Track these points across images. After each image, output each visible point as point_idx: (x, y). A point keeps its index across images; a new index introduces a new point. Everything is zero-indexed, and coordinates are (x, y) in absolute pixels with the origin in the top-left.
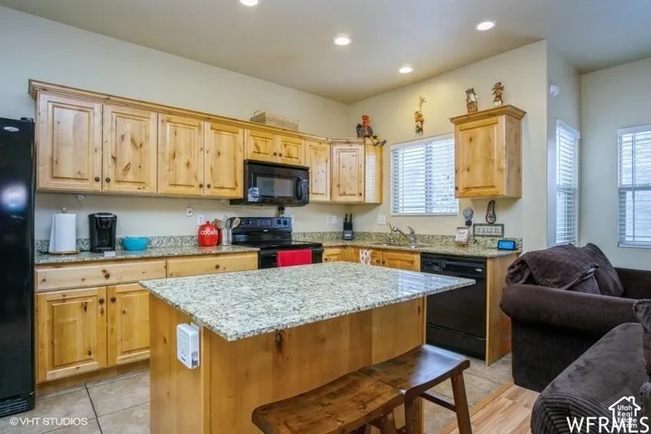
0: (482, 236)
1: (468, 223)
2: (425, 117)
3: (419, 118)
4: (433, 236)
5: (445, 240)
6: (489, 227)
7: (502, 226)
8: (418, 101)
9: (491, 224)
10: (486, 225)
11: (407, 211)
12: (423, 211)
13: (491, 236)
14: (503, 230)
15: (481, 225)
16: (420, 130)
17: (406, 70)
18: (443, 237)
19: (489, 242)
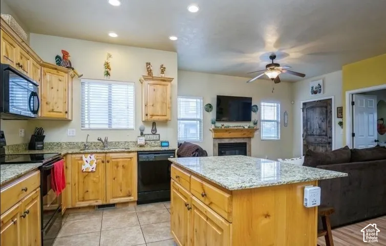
0: (150, 140)
1: (142, 134)
2: (111, 66)
3: (107, 66)
4: (119, 142)
5: (127, 144)
6: (153, 136)
7: (159, 135)
8: (106, 56)
9: (154, 134)
10: (151, 134)
11: (92, 126)
12: (106, 127)
13: (153, 140)
14: (159, 137)
15: (148, 135)
16: (108, 74)
17: (113, 35)
18: (126, 142)
19: (153, 143)
